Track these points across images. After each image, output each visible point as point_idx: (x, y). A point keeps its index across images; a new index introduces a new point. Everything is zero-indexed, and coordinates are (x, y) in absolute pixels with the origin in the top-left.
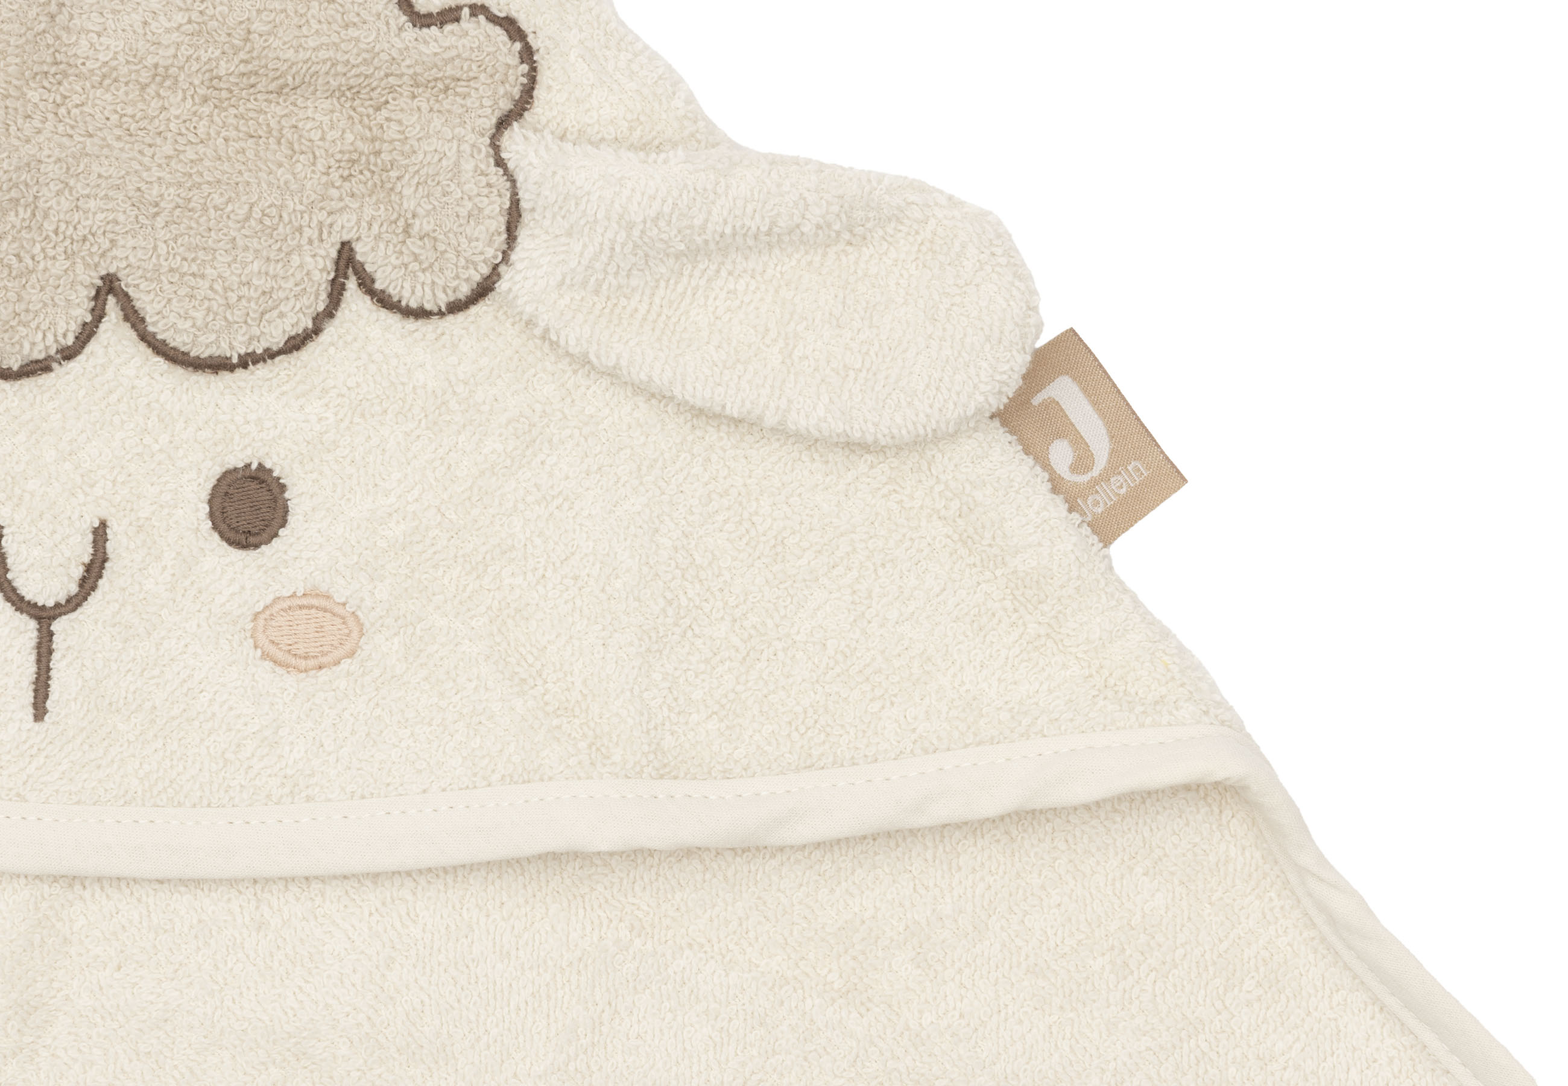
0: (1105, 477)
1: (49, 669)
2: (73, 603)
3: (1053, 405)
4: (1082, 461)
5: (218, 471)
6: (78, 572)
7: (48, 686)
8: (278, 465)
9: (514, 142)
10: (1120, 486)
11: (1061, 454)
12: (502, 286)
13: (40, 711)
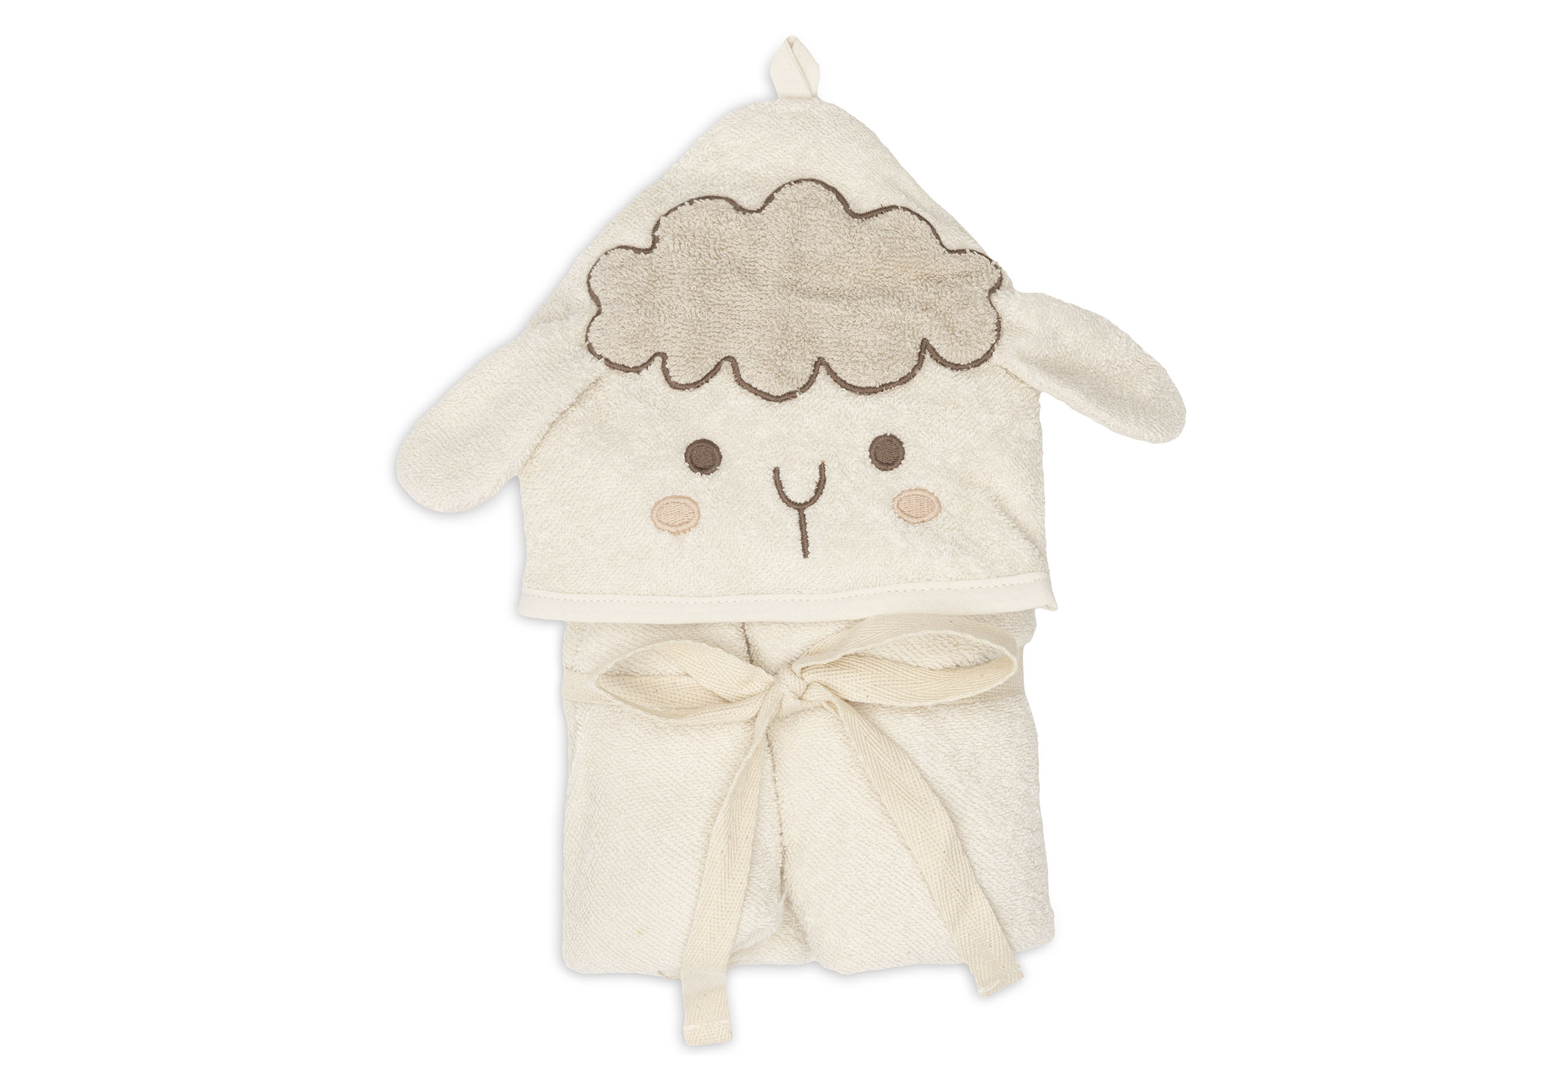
1: (806, 532)
2: (813, 501)
5: (873, 437)
6: (814, 487)
7: (807, 541)
8: (899, 434)
9: (996, 299)
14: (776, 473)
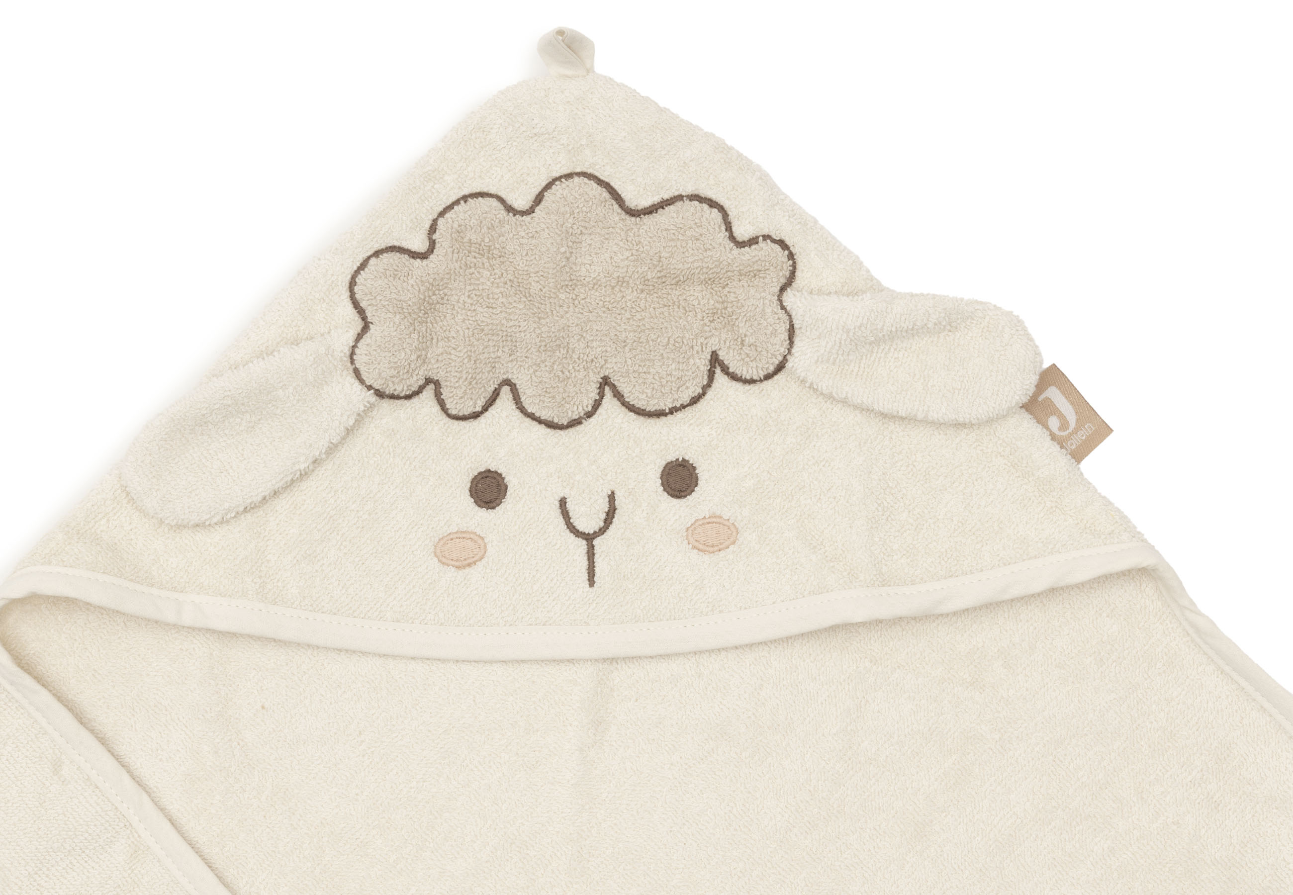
0: (1075, 431)
1: (594, 562)
2: (602, 531)
3: (1048, 400)
4: (1064, 425)
5: (664, 463)
6: (603, 516)
7: (594, 570)
8: (692, 458)
9: (789, 299)
10: (1082, 435)
11: (1054, 423)
12: (789, 365)
13: (592, 582)
14: (563, 503)
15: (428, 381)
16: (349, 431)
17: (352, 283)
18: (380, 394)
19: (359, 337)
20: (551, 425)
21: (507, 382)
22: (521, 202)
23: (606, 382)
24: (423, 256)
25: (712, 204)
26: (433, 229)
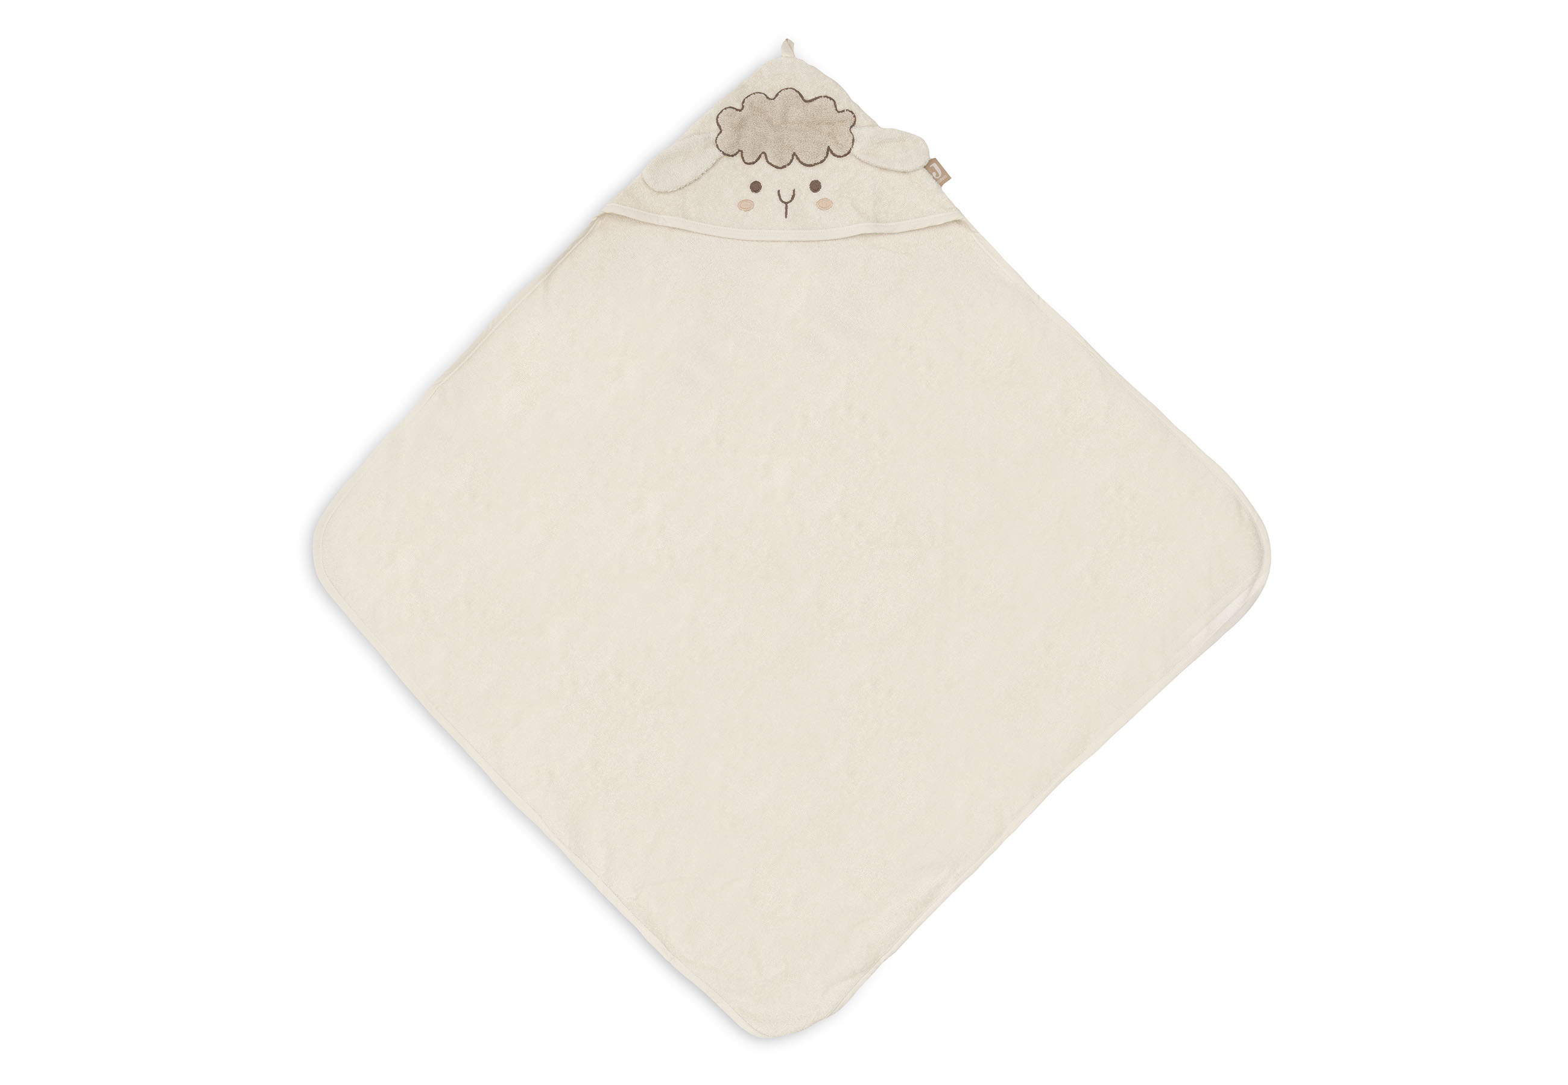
1: (787, 211)
2: (791, 201)
6: (791, 197)
7: (787, 213)
12: (851, 151)
13: (786, 217)
14: (779, 191)
15: (739, 151)
16: (714, 165)
17: (718, 117)
18: (724, 153)
19: (718, 135)
20: (777, 167)
21: (764, 153)
22: (771, 96)
23: (794, 154)
24: (740, 111)
25: (831, 99)
26: (743, 102)
